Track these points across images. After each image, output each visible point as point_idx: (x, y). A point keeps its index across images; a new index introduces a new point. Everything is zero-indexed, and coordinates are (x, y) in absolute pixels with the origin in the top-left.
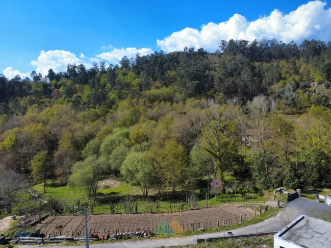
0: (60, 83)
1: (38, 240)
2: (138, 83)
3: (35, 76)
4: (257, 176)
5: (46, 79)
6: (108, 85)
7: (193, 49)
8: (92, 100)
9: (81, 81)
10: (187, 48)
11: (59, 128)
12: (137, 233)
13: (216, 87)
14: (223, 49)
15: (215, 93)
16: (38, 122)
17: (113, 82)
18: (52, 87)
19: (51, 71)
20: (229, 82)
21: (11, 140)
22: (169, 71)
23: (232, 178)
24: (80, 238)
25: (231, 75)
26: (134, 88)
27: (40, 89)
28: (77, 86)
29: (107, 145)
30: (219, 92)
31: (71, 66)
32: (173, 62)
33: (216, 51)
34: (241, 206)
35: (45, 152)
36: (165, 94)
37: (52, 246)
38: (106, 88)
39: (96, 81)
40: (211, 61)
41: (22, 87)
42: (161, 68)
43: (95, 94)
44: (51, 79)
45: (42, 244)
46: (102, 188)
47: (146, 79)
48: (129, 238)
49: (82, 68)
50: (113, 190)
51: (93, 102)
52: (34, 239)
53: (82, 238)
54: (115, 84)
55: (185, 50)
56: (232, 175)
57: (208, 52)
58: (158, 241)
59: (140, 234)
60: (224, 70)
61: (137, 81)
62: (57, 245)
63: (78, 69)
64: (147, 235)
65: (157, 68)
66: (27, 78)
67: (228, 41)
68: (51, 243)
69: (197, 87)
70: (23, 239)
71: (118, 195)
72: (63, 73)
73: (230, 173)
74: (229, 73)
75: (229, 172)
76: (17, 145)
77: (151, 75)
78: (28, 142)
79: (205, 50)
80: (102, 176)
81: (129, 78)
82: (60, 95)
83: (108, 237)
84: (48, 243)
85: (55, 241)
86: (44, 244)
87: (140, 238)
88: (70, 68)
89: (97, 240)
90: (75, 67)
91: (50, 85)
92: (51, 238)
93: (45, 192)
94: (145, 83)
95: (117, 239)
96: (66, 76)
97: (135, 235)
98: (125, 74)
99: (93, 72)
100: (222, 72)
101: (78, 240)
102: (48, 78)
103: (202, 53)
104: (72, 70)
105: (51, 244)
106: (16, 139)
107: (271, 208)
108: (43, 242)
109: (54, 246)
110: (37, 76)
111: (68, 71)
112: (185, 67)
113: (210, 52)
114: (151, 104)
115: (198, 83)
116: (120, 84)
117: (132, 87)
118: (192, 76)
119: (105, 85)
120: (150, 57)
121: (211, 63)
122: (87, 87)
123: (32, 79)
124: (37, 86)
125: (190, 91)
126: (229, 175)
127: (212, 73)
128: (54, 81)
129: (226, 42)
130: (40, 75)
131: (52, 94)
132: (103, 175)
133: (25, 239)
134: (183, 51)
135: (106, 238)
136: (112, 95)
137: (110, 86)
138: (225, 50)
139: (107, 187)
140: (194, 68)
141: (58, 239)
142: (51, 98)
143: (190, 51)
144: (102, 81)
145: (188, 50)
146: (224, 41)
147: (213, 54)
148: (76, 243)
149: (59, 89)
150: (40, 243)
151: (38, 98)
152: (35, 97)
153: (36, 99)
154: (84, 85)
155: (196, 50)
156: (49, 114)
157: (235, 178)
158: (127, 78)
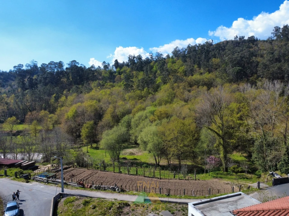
0: (122, 70)
1: (45, 180)
2: (183, 70)
3: (105, 65)
4: (256, 158)
5: (113, 67)
6: (159, 72)
7: (243, 37)
8: (141, 84)
9: (137, 69)
10: (237, 37)
11: (108, 105)
12: (111, 187)
13: (260, 73)
14: (276, 35)
15: (257, 78)
16: (94, 99)
17: (162, 69)
18: (117, 74)
19: (116, 61)
20: (275, 67)
21: (72, 111)
22: (214, 59)
23: (245, 159)
24: (72, 184)
25: (278, 60)
26: (179, 74)
27: (107, 75)
28: (134, 72)
29: (136, 120)
30: (262, 77)
31: (131, 56)
32: (220, 50)
33: (268, 38)
34: (228, 184)
35: (92, 122)
36: (206, 80)
37: (52, 186)
38: (157, 74)
39: (149, 68)
40: (261, 48)
41: (94, 73)
42: (207, 56)
43: (144, 79)
44: (116, 68)
45: (47, 183)
46: (128, 154)
47: (190, 66)
48: (105, 190)
49: (140, 58)
50: (135, 157)
51: (141, 85)
52: (42, 179)
53: (73, 184)
54: (164, 70)
55: (235, 39)
56: (245, 157)
57: (258, 39)
58: (124, 196)
59: (113, 188)
60: (271, 56)
61: (183, 68)
62: (55, 186)
63: (136, 59)
64: (118, 190)
65: (203, 56)
66: (99, 66)
67: (282, 27)
68: (52, 183)
69: (238, 72)
70: (37, 178)
71: (137, 161)
72: (125, 63)
73: (245, 155)
74: (276, 59)
75: (244, 153)
76: (76, 115)
77: (198, 63)
78: (83, 113)
79: (255, 38)
80: (134, 146)
81: (176, 66)
82: (120, 80)
83: (91, 187)
84: (50, 183)
85: (55, 183)
86: (48, 183)
87: (113, 191)
88: (130, 58)
89: (82, 187)
90: (134, 57)
91: (115, 72)
92: (53, 180)
93: (87, 152)
94: (189, 69)
95: (96, 189)
96: (127, 65)
97: (110, 188)
98: (174, 62)
99: (148, 61)
100: (269, 58)
101: (70, 185)
102: (114, 67)
103: (252, 40)
104: (132, 60)
105: (51, 185)
106: (76, 111)
107: (252, 188)
108: (47, 182)
109: (53, 186)
110: (106, 66)
111: (129, 60)
112: (229, 54)
113: (261, 39)
114: (190, 88)
115: (240, 69)
116: (167, 70)
117: (178, 73)
118: (235, 63)
119: (156, 72)
120: (197, 47)
121: (261, 50)
122: (141, 73)
123: (102, 67)
124: (106, 73)
125: (231, 77)
126: (243, 156)
127: (259, 59)
128: (118, 69)
129: (280, 28)
130: (109, 64)
131: (115, 79)
132: (135, 144)
133: (38, 178)
134: (233, 39)
135: (89, 187)
136: (159, 80)
137: (160, 72)
138: (278, 37)
139: (132, 154)
140: (238, 55)
141: (57, 182)
142: (114, 82)
143: (240, 39)
144: (154, 69)
145: (238, 39)
146: (277, 27)
147: (264, 41)
148: (67, 187)
149: (121, 75)
150: (46, 182)
151: (104, 82)
152: (102, 81)
153: (102, 82)
154: (140, 71)
155: (246, 38)
156: (104, 93)
157: (247, 160)
158: (175, 65)
